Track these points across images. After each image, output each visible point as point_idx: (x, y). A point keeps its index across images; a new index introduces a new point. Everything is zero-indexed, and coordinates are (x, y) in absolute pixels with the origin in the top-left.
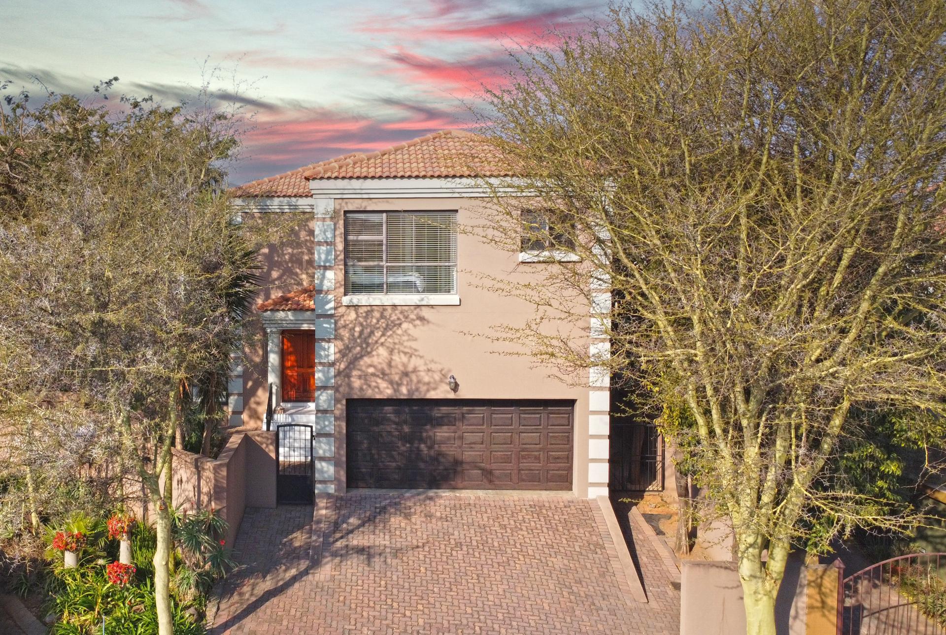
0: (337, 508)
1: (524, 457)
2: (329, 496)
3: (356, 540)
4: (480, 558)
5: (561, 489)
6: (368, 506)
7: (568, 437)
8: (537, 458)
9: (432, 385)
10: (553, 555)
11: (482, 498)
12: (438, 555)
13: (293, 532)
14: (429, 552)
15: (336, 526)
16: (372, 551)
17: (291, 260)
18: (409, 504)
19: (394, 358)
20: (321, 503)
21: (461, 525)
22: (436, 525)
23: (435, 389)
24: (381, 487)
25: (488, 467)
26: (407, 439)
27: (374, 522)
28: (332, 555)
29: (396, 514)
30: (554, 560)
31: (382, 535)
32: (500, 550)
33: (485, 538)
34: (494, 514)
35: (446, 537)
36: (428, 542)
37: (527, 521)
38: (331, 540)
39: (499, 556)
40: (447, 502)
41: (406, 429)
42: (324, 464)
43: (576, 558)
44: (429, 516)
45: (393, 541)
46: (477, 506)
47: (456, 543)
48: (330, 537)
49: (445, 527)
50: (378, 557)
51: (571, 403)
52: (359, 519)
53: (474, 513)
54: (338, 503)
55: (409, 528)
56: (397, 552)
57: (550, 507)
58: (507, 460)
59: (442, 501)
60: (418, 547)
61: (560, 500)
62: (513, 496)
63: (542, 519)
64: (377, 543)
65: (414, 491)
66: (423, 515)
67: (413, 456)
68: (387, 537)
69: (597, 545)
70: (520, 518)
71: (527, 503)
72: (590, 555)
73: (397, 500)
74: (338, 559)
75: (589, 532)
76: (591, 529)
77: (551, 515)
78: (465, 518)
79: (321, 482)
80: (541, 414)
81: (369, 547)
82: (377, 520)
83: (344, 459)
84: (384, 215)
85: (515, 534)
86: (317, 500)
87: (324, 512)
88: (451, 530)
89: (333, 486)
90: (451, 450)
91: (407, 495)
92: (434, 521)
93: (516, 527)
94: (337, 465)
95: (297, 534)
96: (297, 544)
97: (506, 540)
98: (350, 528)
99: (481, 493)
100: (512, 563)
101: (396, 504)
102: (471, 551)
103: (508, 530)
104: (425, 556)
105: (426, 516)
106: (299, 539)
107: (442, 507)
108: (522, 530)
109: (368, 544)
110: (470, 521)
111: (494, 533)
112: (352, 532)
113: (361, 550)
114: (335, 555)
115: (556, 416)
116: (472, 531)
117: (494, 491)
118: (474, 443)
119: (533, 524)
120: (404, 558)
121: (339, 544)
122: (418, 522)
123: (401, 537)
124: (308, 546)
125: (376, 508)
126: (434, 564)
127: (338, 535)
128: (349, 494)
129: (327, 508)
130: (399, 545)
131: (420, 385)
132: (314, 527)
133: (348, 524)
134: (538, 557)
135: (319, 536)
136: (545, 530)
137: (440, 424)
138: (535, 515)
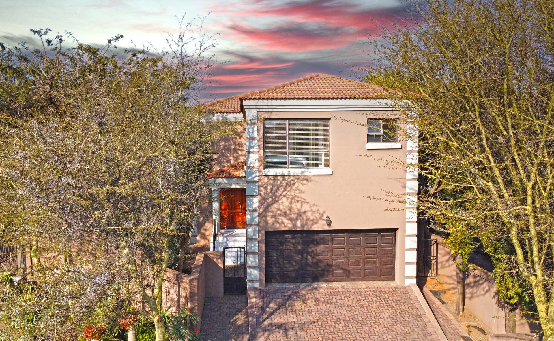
0: (262, 298)
1: (367, 262)
2: (255, 289)
3: (276, 319)
4: (352, 328)
5: (389, 279)
6: (280, 296)
7: (392, 250)
8: (375, 262)
9: (315, 221)
10: (395, 324)
11: (345, 288)
12: (328, 328)
13: (236, 314)
14: (322, 326)
15: (263, 310)
16: (287, 327)
17: (224, 148)
18: (304, 292)
19: (293, 206)
20: (252, 294)
21: (337, 306)
22: (323, 307)
23: (316, 223)
24: (285, 282)
25: (347, 268)
26: (300, 253)
27: (285, 306)
28: (263, 331)
29: (297, 300)
30: (396, 327)
31: (291, 315)
32: (363, 322)
33: (353, 315)
34: (355, 298)
35: (330, 315)
36: (320, 319)
37: (375, 302)
38: (261, 320)
39: (364, 326)
40: (326, 291)
41: (299, 247)
42: (252, 270)
43: (408, 325)
44: (317, 300)
45: (299, 319)
46: (344, 293)
47: (337, 319)
48: (260, 318)
49: (328, 308)
50: (291, 330)
51: (394, 230)
52: (276, 305)
53: (343, 298)
54: (262, 294)
55: (307, 310)
56: (302, 326)
57: (385, 292)
58: (358, 264)
59: (322, 290)
60: (314, 322)
61: (389, 287)
62: (362, 285)
63: (383, 300)
64: (289, 321)
65: (304, 284)
66: (313, 300)
67: (304, 263)
68: (295, 316)
69: (417, 315)
70: (370, 300)
71: (371, 290)
72: (415, 322)
73: (297, 290)
74: (267, 333)
75: (411, 307)
76: (412, 305)
77: (387, 297)
78: (338, 301)
79: (250, 281)
80: (378, 237)
81: (285, 324)
82: (287, 305)
83: (264, 266)
84: (287, 121)
85: (370, 311)
86: (249, 293)
87: (254, 300)
88: (332, 310)
89: (258, 283)
90: (326, 259)
91: (301, 286)
92: (321, 304)
93: (369, 306)
94: (260, 270)
95: (239, 316)
96: (239, 323)
97: (366, 315)
98: (272, 311)
99: (343, 284)
100: (372, 330)
101: (296, 293)
102: (347, 324)
103: (365, 308)
104: (320, 329)
105: (315, 301)
106: (240, 319)
107: (324, 294)
108: (373, 307)
109: (284, 322)
110: (342, 303)
111: (357, 311)
112: (272, 314)
113: (280, 326)
114: (265, 330)
115: (386, 238)
116: (345, 310)
117: (351, 283)
118: (339, 255)
119: (378, 303)
120: (308, 331)
121: (266, 323)
122: (312, 306)
123: (303, 316)
124: (247, 324)
125: (285, 296)
126: (326, 334)
127: (265, 316)
128: (267, 288)
129: (255, 297)
130: (303, 322)
131: (308, 221)
132: (249, 311)
133: (270, 308)
134: (386, 326)
135: (253, 318)
136: (386, 307)
137: (319, 244)
138: (378, 298)
